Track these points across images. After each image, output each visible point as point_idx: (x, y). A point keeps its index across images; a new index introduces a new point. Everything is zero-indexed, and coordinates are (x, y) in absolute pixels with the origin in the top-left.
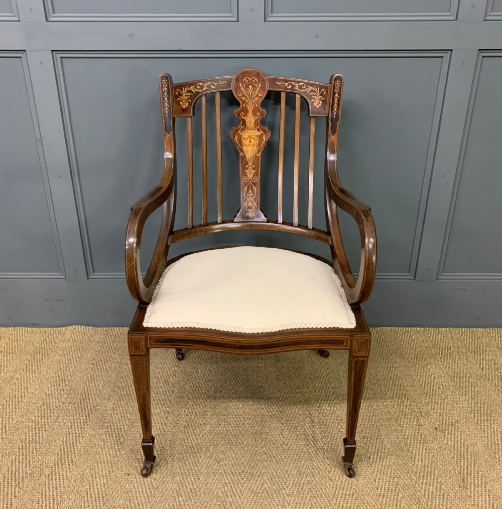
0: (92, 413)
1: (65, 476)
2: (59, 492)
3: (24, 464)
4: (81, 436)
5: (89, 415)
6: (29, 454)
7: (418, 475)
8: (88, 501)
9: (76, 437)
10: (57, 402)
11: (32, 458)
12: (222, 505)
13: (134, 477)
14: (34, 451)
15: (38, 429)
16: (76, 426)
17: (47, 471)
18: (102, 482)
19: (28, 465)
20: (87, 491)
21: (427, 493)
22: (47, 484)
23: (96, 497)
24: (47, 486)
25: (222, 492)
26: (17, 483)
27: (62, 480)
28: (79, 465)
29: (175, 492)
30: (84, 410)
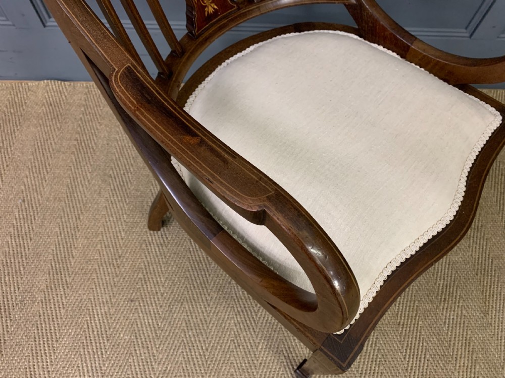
0: (82, 213)
1: (61, 304)
2: (56, 325)
3: (12, 287)
4: (73, 247)
5: (79, 217)
6: (16, 273)
7: (440, 298)
8: (90, 337)
9: (67, 248)
10: (39, 197)
11: (19, 279)
12: (235, 341)
13: (137, 304)
14: (22, 269)
15: (22, 237)
16: (66, 233)
17: (40, 297)
18: (103, 311)
19: (17, 289)
20: (87, 323)
21: (447, 321)
22: (42, 314)
23: (98, 331)
24: (42, 317)
25: (235, 323)
26: (7, 313)
27: (57, 309)
28: (74, 287)
29: (184, 324)
30: (72, 209)
